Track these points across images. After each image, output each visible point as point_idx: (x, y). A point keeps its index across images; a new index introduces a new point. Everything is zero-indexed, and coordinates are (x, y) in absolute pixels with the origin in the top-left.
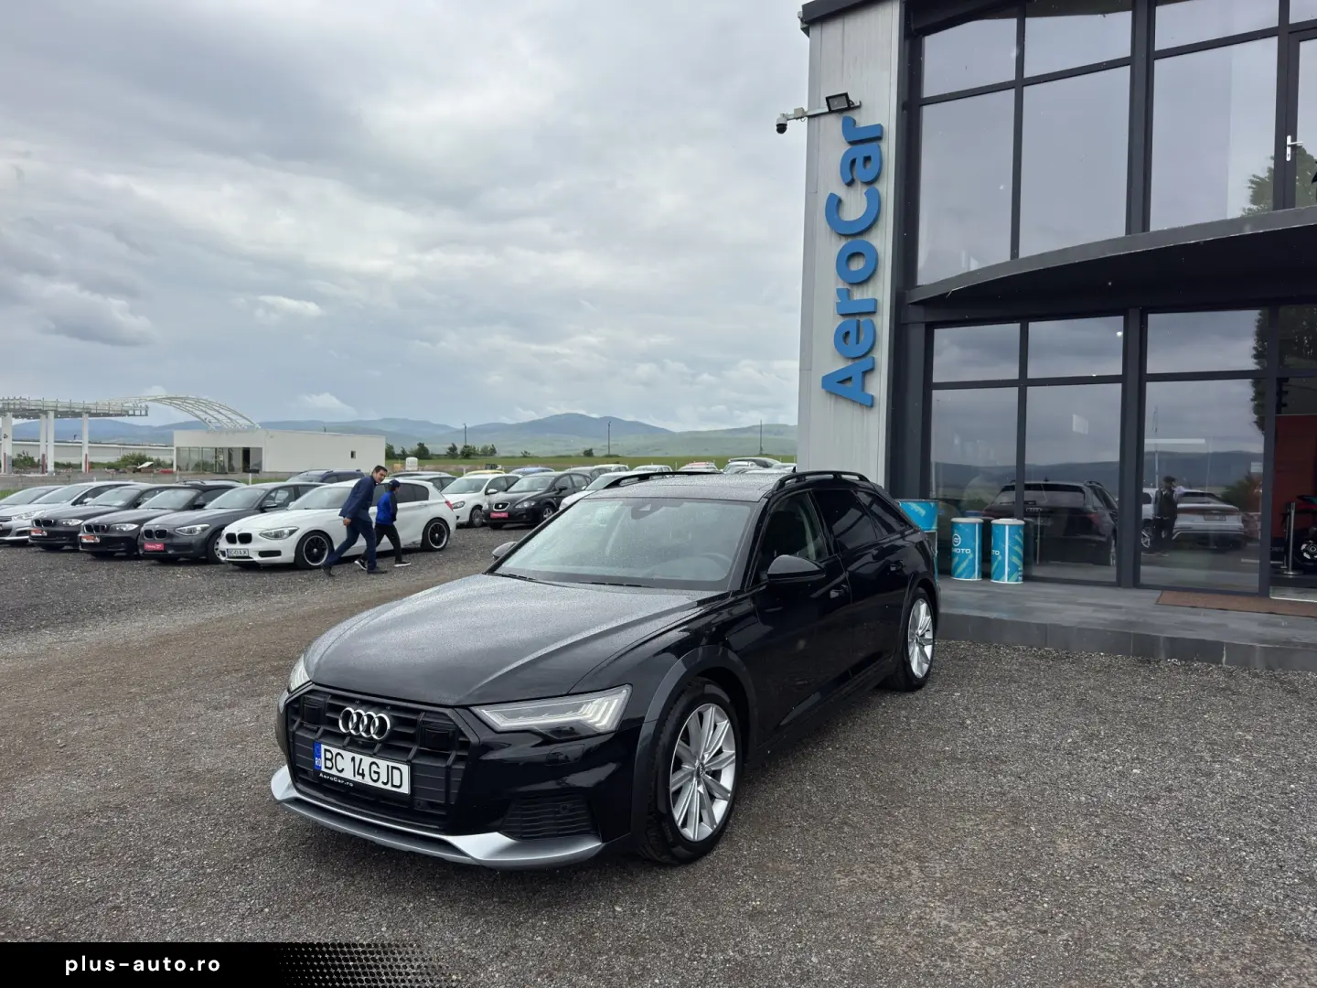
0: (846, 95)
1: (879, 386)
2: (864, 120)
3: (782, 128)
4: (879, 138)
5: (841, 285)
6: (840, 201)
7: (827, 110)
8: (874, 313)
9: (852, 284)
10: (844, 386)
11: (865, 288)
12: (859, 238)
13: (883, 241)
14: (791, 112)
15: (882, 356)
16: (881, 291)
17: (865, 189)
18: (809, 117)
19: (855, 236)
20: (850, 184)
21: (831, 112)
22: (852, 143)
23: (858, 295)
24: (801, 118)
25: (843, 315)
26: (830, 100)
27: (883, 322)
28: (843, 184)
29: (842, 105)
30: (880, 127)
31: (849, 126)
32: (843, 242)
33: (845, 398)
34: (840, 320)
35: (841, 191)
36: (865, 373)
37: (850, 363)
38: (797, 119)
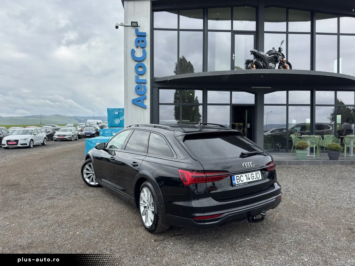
0: (137, 22)
1: (148, 103)
2: (141, 30)
3: (117, 27)
4: (145, 36)
5: (136, 75)
6: (135, 51)
7: (131, 25)
8: (145, 83)
9: (139, 75)
10: (138, 103)
11: (143, 76)
12: (141, 62)
13: (147, 64)
14: (119, 23)
15: (148, 95)
16: (147, 77)
17: (142, 50)
18: (125, 26)
19: (139, 62)
20: (137, 47)
21: (132, 26)
22: (138, 36)
23: (141, 78)
24: (123, 26)
25: (137, 83)
26: (132, 23)
27: (148, 86)
28: (136, 47)
29: (135, 25)
30: (145, 33)
31: (137, 31)
32: (136, 63)
33: (139, 106)
34: (136, 85)
35: (135, 49)
36: (144, 99)
37: (139, 96)
38: (121, 26)
